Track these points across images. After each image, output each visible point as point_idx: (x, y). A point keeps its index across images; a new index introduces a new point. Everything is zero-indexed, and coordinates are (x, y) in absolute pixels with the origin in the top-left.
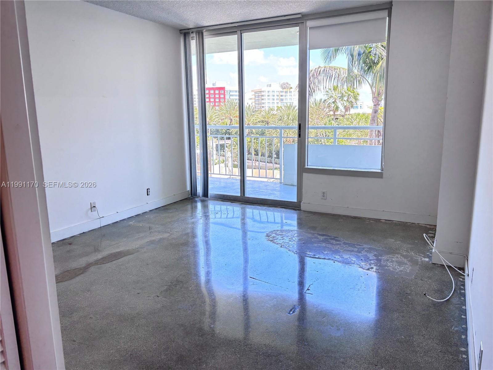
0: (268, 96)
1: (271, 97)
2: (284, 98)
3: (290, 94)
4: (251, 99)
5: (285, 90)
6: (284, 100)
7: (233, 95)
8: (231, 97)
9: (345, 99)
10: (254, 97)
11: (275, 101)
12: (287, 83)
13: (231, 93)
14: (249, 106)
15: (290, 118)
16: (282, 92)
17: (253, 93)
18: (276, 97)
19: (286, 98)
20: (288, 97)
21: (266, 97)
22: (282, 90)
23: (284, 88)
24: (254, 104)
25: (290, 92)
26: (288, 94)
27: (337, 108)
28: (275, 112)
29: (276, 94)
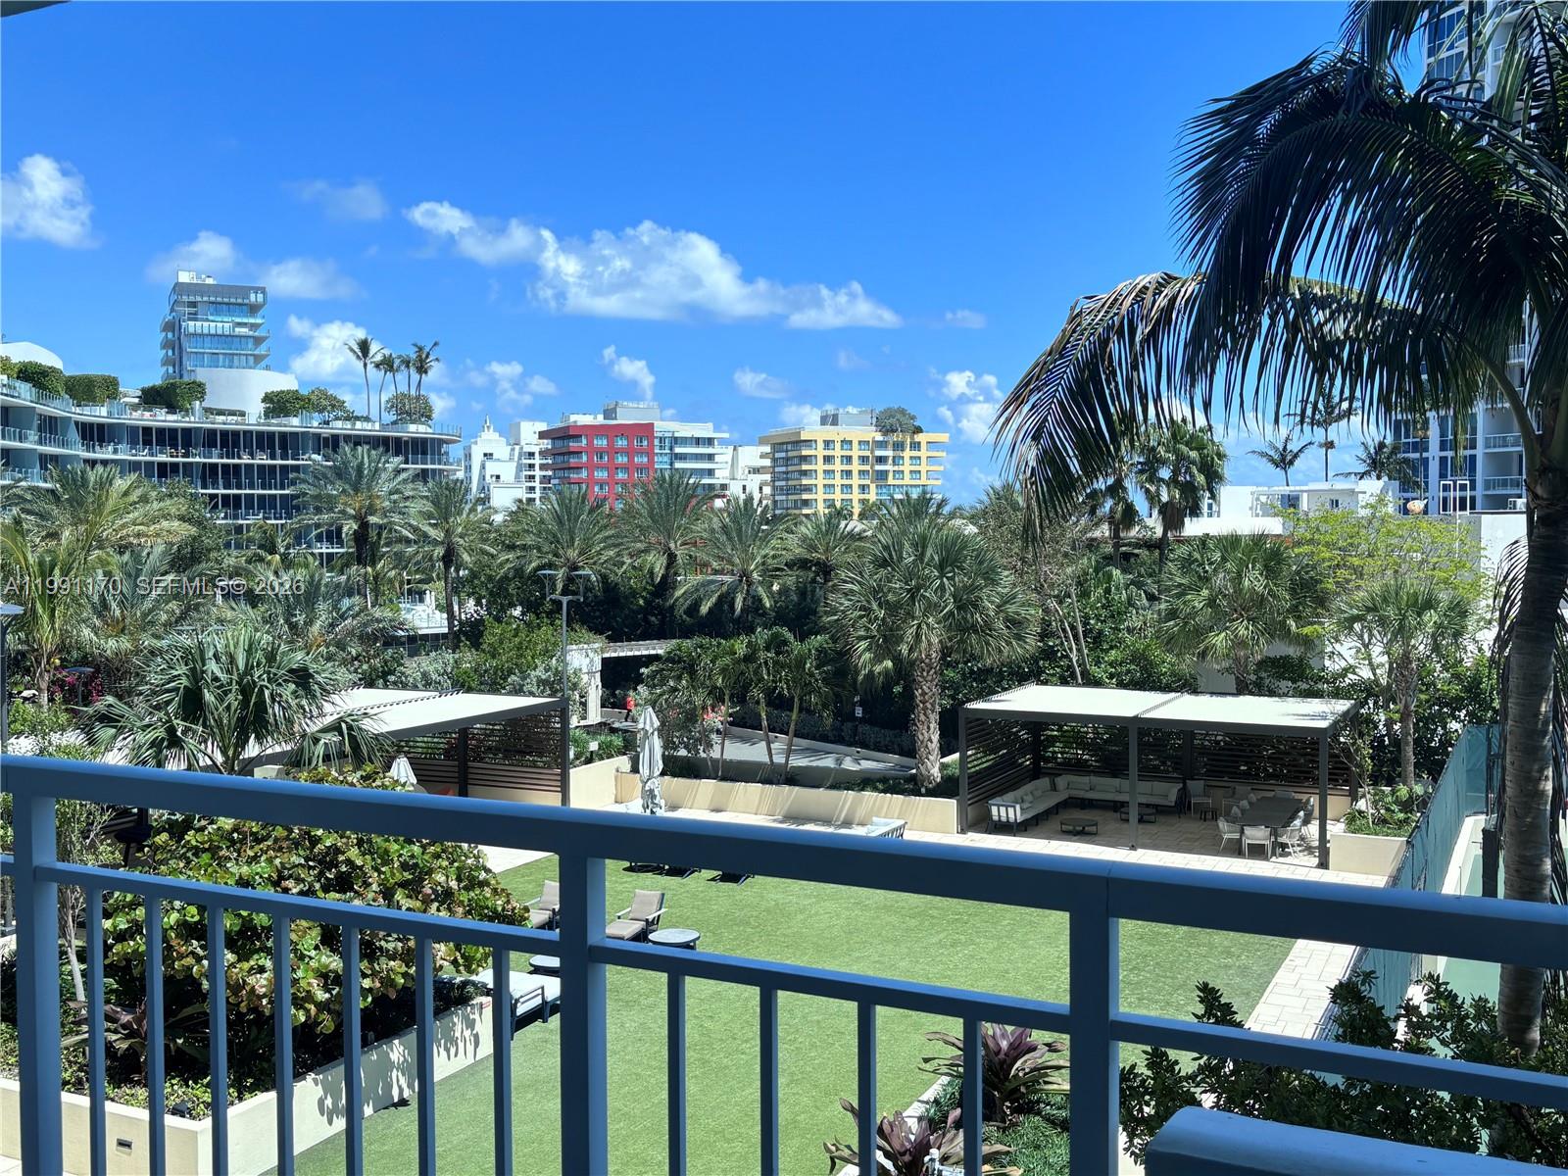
0: (828, 459)
1: (838, 466)
2: (889, 467)
3: (915, 453)
4: (756, 471)
5: (895, 438)
6: (891, 475)
7: (683, 457)
8: (678, 465)
9: (1165, 473)
10: (767, 462)
11: (856, 481)
12: (903, 412)
13: (678, 450)
14: (750, 499)
15: (928, 554)
16: (882, 445)
17: (767, 449)
18: (856, 467)
19: (896, 468)
20: (907, 467)
21: (820, 467)
22: (879, 437)
23: (888, 431)
24: (767, 490)
25: (916, 446)
26: (907, 453)
27: (1129, 515)
28: (855, 525)
29: (855, 453)
